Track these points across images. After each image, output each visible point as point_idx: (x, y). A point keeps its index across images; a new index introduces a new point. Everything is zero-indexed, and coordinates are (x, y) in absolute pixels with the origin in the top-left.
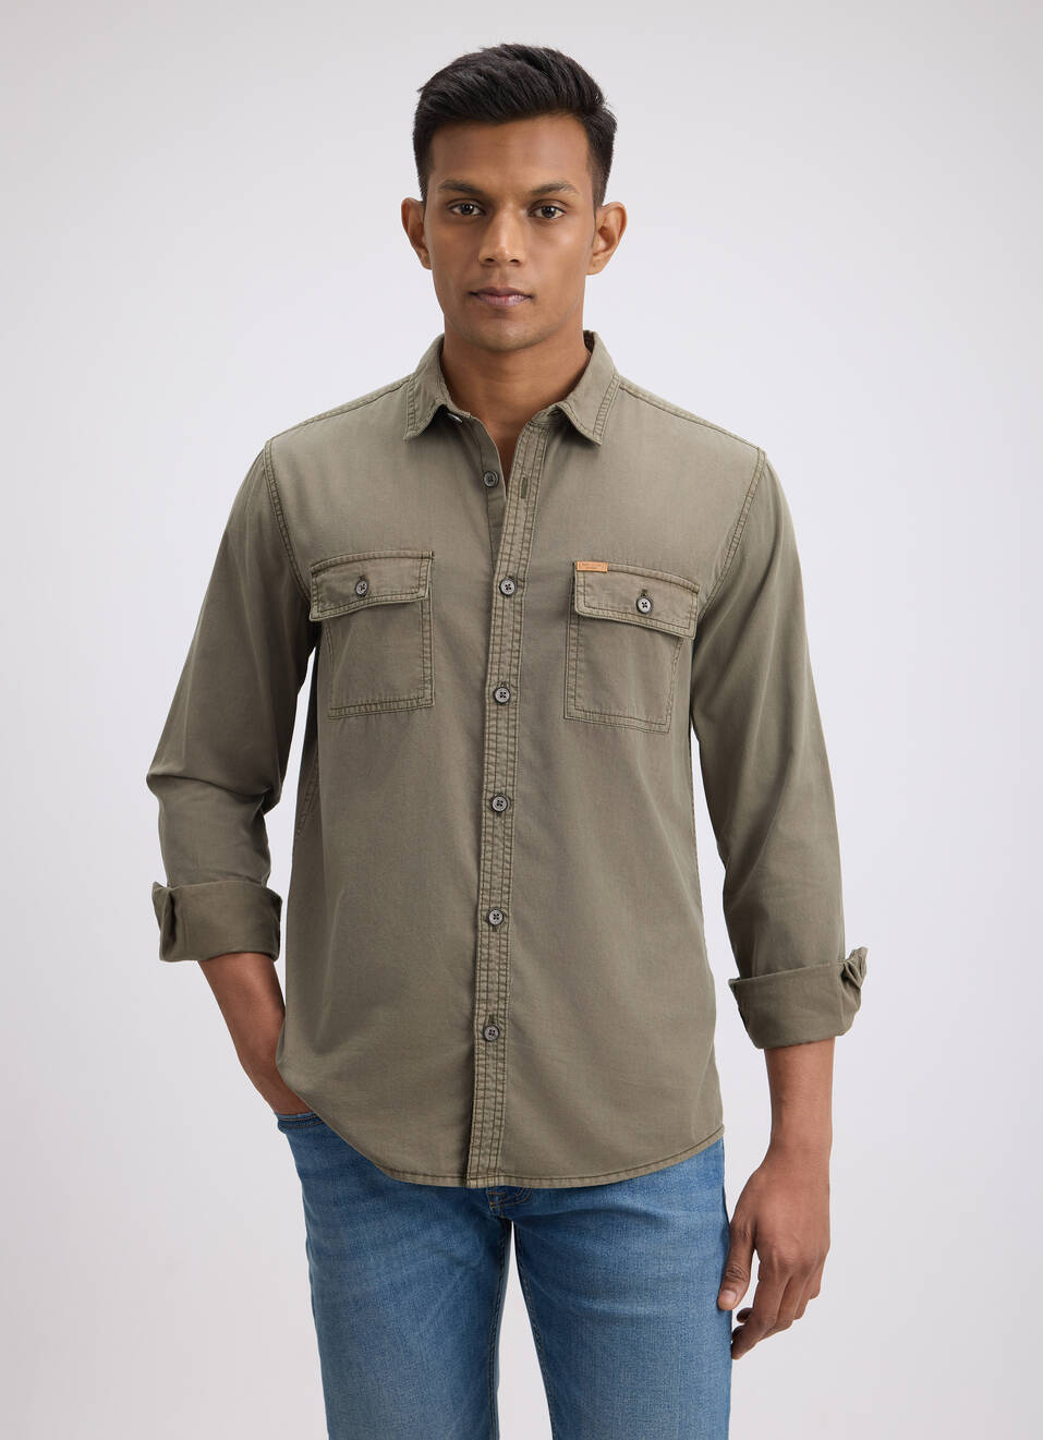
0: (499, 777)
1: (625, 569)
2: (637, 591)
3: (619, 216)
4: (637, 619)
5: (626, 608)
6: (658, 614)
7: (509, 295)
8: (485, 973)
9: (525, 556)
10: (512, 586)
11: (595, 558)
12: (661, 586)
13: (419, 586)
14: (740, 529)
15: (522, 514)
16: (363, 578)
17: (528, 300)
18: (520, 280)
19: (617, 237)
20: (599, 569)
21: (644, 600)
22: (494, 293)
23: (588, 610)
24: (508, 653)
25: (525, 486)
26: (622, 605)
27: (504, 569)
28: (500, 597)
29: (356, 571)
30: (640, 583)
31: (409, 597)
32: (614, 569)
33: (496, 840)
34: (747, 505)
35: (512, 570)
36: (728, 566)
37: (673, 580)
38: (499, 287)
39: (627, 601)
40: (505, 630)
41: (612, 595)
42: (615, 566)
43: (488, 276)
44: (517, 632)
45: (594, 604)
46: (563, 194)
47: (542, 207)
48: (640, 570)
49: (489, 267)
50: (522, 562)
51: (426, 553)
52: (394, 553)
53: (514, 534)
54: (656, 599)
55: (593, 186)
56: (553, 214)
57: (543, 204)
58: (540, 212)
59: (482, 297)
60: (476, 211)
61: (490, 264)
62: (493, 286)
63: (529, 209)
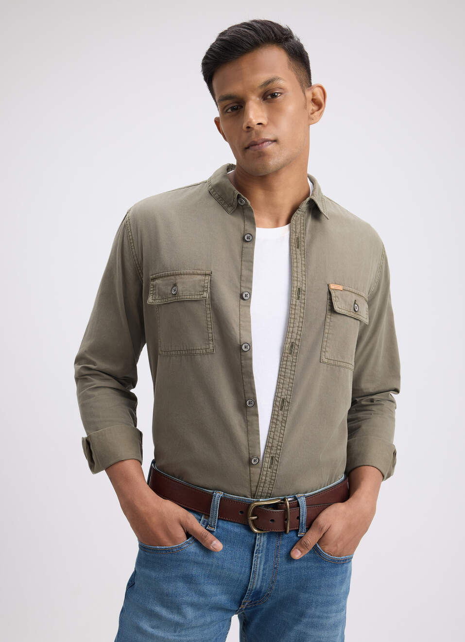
0: (284, 390)
1: (349, 290)
2: (353, 301)
3: (321, 90)
4: (354, 315)
7: (263, 143)
8: (262, 488)
9: (304, 279)
11: (336, 283)
12: (360, 298)
13: (204, 291)
14: (379, 273)
16: (175, 285)
17: (274, 144)
18: (268, 134)
19: (323, 103)
20: (339, 288)
21: (356, 306)
22: (255, 144)
23: (338, 309)
24: (297, 328)
25: (298, 242)
26: (349, 308)
27: (295, 285)
29: (172, 281)
31: (198, 297)
32: (345, 289)
33: (278, 423)
35: (299, 285)
38: (256, 140)
39: (350, 305)
40: (296, 316)
41: (346, 302)
43: (250, 136)
44: (302, 317)
45: (340, 306)
46: (281, 83)
47: (269, 95)
48: (354, 290)
49: (250, 131)
50: (303, 281)
52: (191, 272)
53: (297, 267)
54: (359, 305)
55: (297, 78)
56: (276, 96)
57: (269, 93)
58: (269, 97)
59: (251, 148)
60: (239, 107)
61: (249, 130)
62: (253, 140)
63: (263, 97)
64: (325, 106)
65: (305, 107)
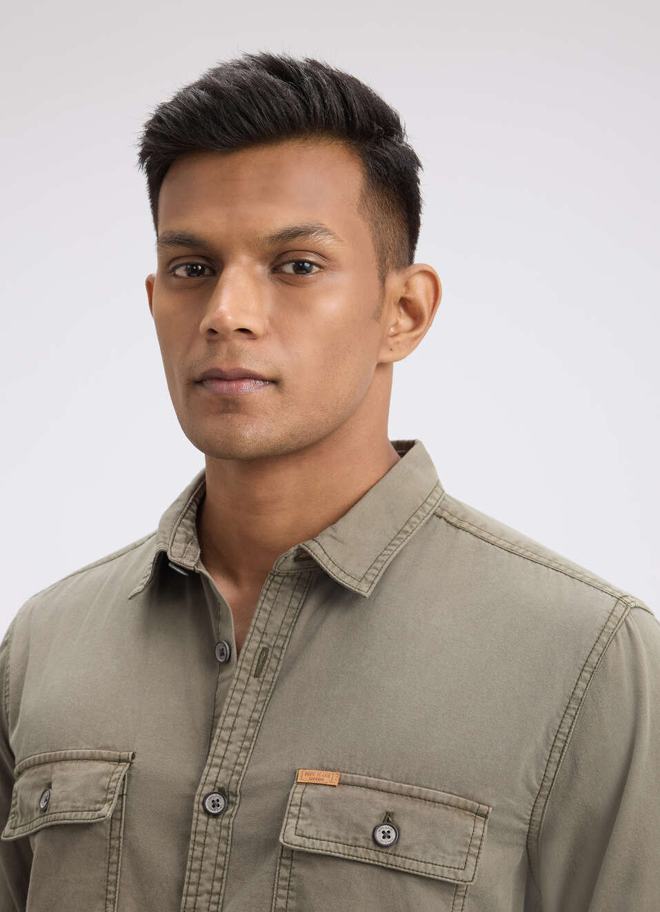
1: (363, 782)
2: (376, 814)
3: (430, 284)
4: (372, 855)
5: (356, 839)
6: (408, 848)
7: (243, 379)
9: (242, 760)
10: (222, 803)
11: (325, 765)
12: (418, 807)
14: (568, 721)
15: (249, 699)
16: (47, 788)
17: (270, 388)
20: (327, 781)
21: (386, 828)
23: (299, 840)
24: (206, 896)
26: (352, 835)
27: (212, 778)
28: (203, 818)
29: (46, 776)
30: (385, 803)
32: (349, 780)
34: (582, 684)
35: (223, 778)
36: (551, 775)
37: (439, 799)
38: (225, 368)
39: (359, 828)
40: (206, 863)
41: (339, 820)
42: (349, 778)
43: (214, 355)
44: (220, 866)
45: (311, 832)
46: (326, 243)
47: (291, 261)
48: (384, 783)
49: (214, 342)
50: (238, 768)
51: (124, 754)
52: (89, 753)
53: (233, 729)
54: (405, 825)
55: (374, 238)
56: (308, 271)
57: (290, 256)
58: (289, 269)
59: (208, 384)
60: (207, 271)
61: (215, 337)
62: (218, 366)
63: (271, 264)
64: (429, 325)
65: (377, 315)
